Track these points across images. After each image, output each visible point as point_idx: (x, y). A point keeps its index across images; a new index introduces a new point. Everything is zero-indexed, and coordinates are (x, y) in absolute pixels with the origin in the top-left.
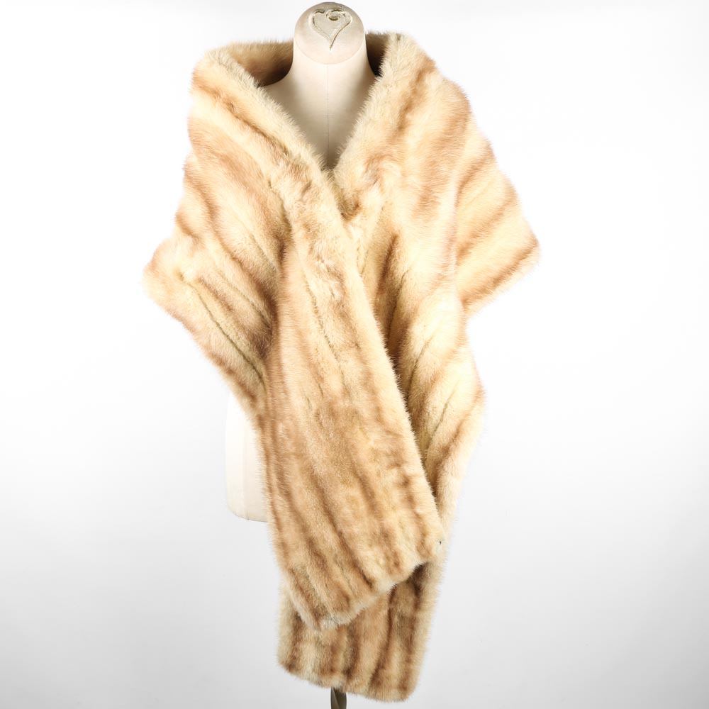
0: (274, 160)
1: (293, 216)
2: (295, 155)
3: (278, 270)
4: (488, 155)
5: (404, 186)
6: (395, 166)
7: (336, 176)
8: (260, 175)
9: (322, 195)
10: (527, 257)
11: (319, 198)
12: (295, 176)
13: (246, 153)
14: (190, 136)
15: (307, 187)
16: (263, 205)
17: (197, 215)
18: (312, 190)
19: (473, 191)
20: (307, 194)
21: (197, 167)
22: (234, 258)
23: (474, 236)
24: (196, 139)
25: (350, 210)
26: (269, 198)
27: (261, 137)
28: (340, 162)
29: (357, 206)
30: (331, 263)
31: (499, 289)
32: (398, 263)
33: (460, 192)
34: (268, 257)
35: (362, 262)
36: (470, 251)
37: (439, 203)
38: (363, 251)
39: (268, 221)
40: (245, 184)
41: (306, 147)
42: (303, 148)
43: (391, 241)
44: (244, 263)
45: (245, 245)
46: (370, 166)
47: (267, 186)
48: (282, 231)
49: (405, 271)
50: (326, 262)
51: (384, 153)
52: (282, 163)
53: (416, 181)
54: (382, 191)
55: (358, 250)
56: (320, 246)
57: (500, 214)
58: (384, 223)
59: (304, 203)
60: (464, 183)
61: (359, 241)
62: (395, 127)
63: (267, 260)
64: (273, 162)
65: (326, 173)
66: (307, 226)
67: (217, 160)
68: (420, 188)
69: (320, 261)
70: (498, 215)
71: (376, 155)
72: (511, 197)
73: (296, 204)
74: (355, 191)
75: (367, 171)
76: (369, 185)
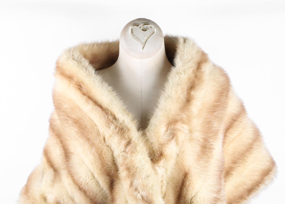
0: (107, 124)
1: (120, 161)
2: (121, 120)
3: (109, 196)
4: (242, 110)
5: (191, 139)
6: (185, 126)
7: (148, 134)
8: (98, 134)
9: (138, 149)
10: (269, 174)
11: (136, 150)
12: (121, 136)
13: (89, 118)
14: (54, 103)
15: (129, 143)
16: (100, 154)
17: (57, 154)
18: (132, 145)
19: (233, 134)
20: (129, 148)
21: (58, 123)
22: (81, 189)
23: (235, 162)
24: (58, 106)
25: (157, 157)
26: (104, 150)
27: (99, 109)
28: (150, 124)
29: (161, 154)
30: (144, 194)
31: (251, 196)
32: (188, 191)
33: (225, 136)
34: (103, 188)
35: (164, 189)
36: (232, 172)
37: (214, 149)
38: (165, 182)
39: (103, 164)
40: (88, 140)
41: (128, 115)
42: (126, 116)
43: (183, 177)
44: (87, 192)
45: (88, 180)
46: (169, 127)
47: (103, 142)
48: (113, 171)
49: (193, 195)
50: (141, 192)
51: (178, 118)
52: (112, 127)
53: (198, 135)
54: (177, 144)
55: (162, 181)
56: (137, 182)
57: (251, 148)
58: (179, 164)
59: (127, 153)
60: (227, 130)
61: (162, 176)
62: (184, 100)
63: (102, 189)
64: (107, 126)
65: (140, 133)
66: (128, 169)
67: (70, 122)
68: (201, 140)
69: (137, 192)
70: (249, 148)
71: (173, 120)
72: (257, 136)
73: (121, 154)
74: (160, 144)
75: (167, 131)
76: (170, 140)
